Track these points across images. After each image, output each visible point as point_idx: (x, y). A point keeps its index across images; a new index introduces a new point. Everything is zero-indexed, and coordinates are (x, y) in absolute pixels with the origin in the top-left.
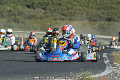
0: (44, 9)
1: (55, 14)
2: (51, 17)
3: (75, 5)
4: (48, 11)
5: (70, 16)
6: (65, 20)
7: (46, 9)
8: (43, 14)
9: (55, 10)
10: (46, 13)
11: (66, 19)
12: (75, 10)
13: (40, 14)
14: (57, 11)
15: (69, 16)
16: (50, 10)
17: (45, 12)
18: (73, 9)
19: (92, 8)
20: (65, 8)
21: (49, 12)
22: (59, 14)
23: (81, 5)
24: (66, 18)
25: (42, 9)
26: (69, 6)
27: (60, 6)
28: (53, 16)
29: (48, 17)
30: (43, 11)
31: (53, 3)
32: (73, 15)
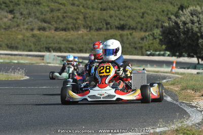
0: (11, 12)
1: (31, 19)
2: (24, 25)
3: (64, 5)
4: (18, 15)
5: (56, 22)
6: (47, 30)
7: (15, 11)
8: (10, 20)
9: (30, 14)
10: (15, 20)
11: (50, 29)
12: (65, 12)
13: (5, 20)
14: (33, 14)
15: (54, 23)
16: (21, 14)
17: (14, 18)
18: (62, 11)
19: (93, 8)
20: (47, 9)
21: (20, 17)
22: (36, 20)
23: (73, 4)
24: (50, 26)
25: (7, 12)
26: (54, 5)
27: (38, 7)
28: (27, 23)
29: (18, 26)
30: (10, 16)
31: (26, 2)
32: (62, 21)
